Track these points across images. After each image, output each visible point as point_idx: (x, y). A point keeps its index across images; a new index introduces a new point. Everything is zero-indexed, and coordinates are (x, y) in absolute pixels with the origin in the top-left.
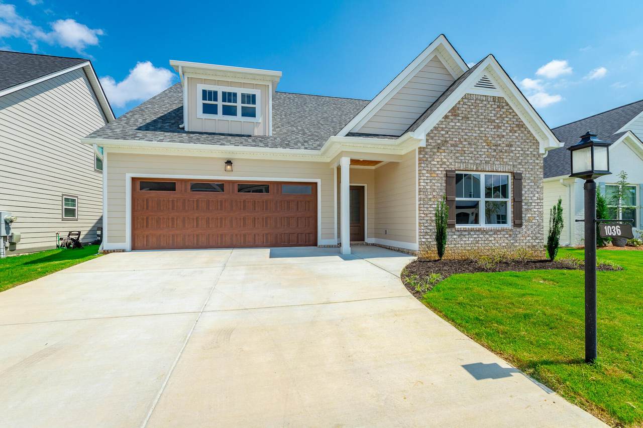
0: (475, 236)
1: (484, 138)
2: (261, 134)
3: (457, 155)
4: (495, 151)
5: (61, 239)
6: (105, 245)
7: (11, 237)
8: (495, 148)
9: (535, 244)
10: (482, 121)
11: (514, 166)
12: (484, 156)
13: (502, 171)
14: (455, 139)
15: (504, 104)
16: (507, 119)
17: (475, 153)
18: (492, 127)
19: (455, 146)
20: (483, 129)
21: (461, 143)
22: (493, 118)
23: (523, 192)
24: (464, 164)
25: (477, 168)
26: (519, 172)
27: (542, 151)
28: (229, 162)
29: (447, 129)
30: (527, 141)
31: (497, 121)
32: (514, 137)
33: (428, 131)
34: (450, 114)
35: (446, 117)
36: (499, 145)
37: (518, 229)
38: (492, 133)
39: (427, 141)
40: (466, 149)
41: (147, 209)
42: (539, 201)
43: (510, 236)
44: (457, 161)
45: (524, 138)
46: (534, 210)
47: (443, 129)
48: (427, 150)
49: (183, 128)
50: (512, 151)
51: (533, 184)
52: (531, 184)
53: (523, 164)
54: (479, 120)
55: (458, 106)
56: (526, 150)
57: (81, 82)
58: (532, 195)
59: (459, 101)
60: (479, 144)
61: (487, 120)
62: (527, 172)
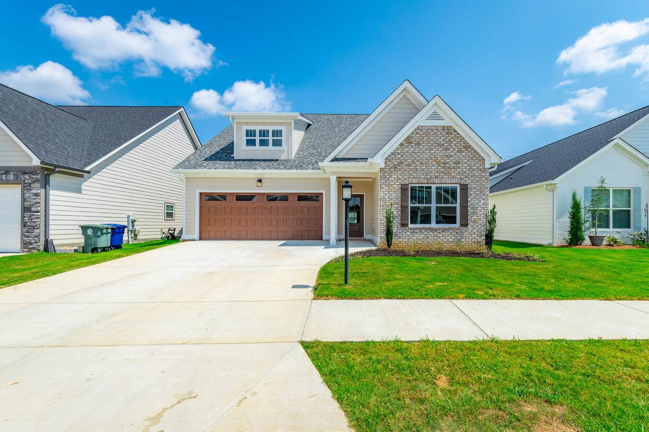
0: (425, 233)
1: (434, 159)
2: (286, 158)
3: (411, 172)
4: (444, 167)
5: (164, 233)
6: (184, 237)
7: (135, 231)
8: (443, 165)
9: (480, 240)
10: (432, 146)
11: (461, 179)
12: (434, 172)
13: (450, 183)
14: (409, 161)
15: (452, 131)
16: (455, 143)
17: (426, 170)
18: (441, 149)
19: (409, 165)
20: (433, 152)
21: (414, 163)
22: (442, 143)
23: (469, 199)
24: (417, 180)
25: (427, 181)
26: (466, 183)
27: (487, 166)
28: (260, 181)
29: (402, 154)
30: (474, 158)
31: (446, 145)
32: (462, 156)
33: (386, 156)
34: (405, 142)
35: (402, 144)
36: (448, 163)
37: (464, 228)
38: (441, 154)
39: (386, 163)
40: (418, 168)
41: (209, 213)
42: (484, 206)
43: (457, 233)
44: (411, 177)
45: (470, 156)
46: (480, 213)
47: (399, 154)
48: (385, 170)
49: (233, 157)
50: (459, 168)
51: (479, 192)
52: (477, 193)
53: (469, 177)
54: (430, 145)
55: (411, 135)
56: (473, 165)
57: (178, 123)
58: (478, 201)
59: (413, 132)
60: (429, 163)
61: (436, 145)
62: (474, 183)
